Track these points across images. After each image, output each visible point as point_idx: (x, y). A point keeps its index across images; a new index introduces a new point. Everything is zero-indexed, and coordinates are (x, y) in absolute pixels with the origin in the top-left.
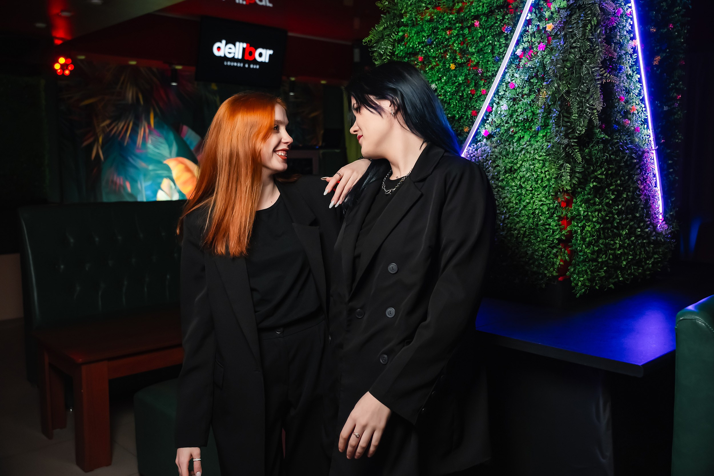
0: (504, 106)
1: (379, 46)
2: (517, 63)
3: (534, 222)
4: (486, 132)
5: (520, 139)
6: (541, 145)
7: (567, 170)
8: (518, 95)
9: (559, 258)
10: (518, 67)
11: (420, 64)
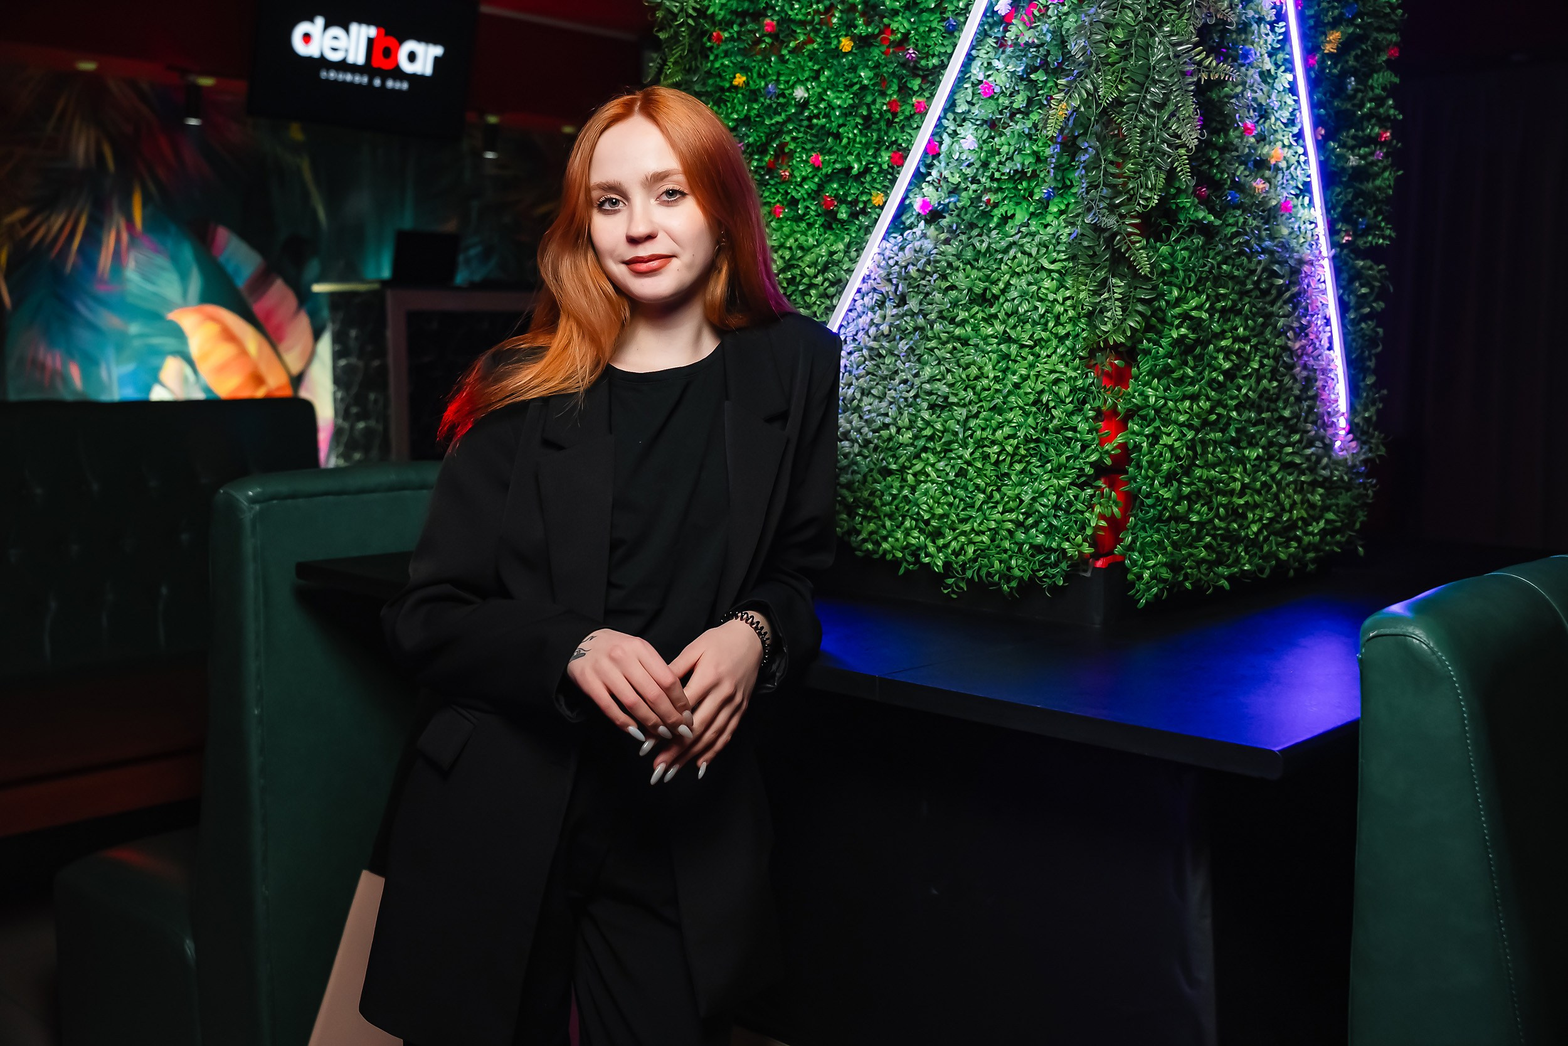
0: (969, 138)
2: (999, 35)
3: (1037, 423)
4: (925, 204)
5: (1005, 219)
6: (1054, 234)
7: (1114, 293)
8: (1001, 113)
9: (1097, 509)
10: (1002, 45)
11: (768, 40)
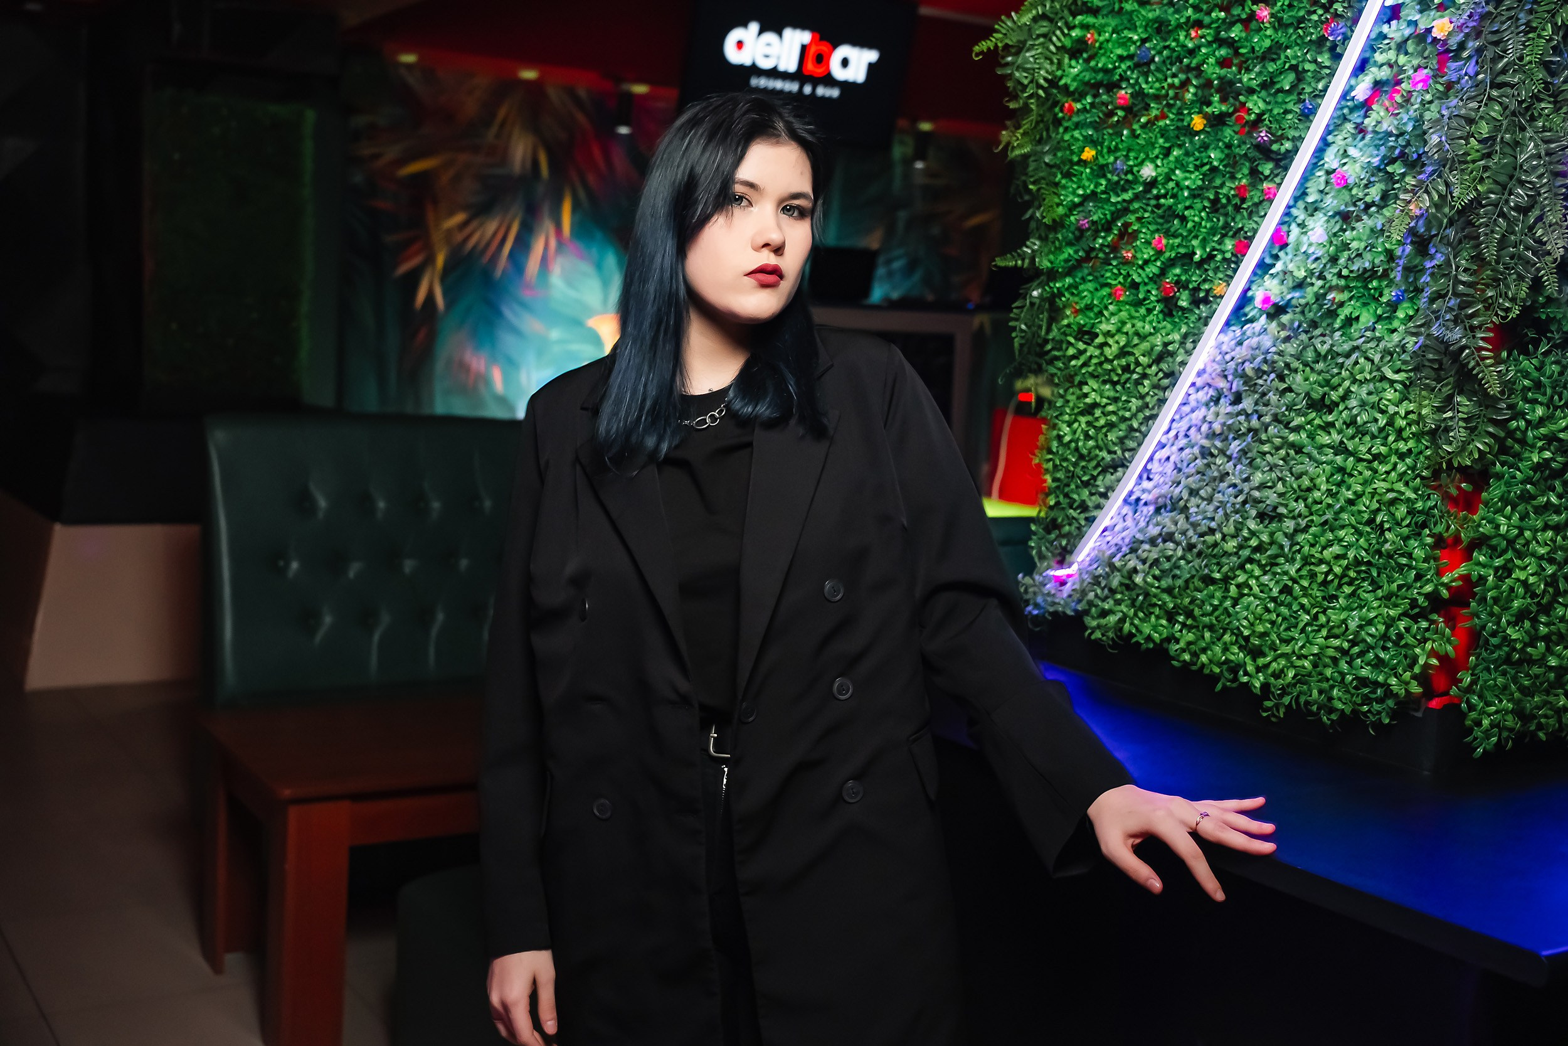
0: (1318, 230)
1: (1020, 61)
2: (1359, 121)
3: (1370, 545)
4: (1266, 300)
5: (1350, 321)
6: (1400, 342)
7: (1458, 412)
8: (1354, 204)
9: (1429, 645)
10: (1360, 132)
11: (1121, 113)
